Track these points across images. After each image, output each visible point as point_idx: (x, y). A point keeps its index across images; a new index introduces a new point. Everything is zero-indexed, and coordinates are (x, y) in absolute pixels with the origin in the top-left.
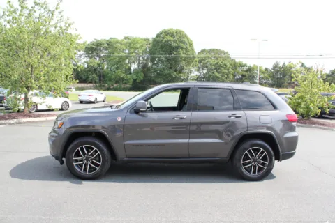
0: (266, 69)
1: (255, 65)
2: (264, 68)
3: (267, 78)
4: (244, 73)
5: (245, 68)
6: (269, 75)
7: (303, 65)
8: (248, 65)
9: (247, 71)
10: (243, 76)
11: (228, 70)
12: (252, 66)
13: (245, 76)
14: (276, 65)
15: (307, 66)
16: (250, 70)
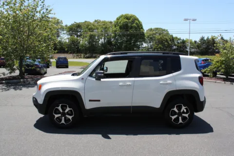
2: (193, 41)
8: (182, 39)
12: (185, 39)
14: (202, 39)
15: (225, 39)
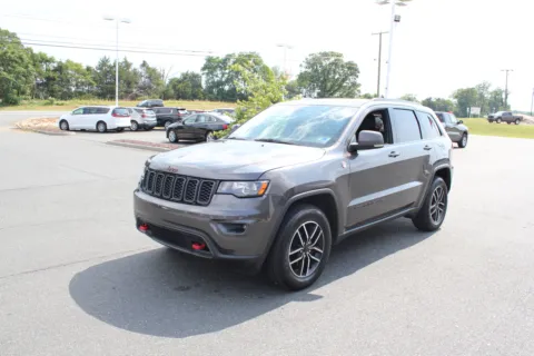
0: (88, 69)
1: (68, 61)
3: (90, 84)
4: (51, 74)
5: (52, 66)
6: (94, 79)
7: (144, 64)
9: (55, 70)
10: (49, 79)
11: (27, 67)
13: (54, 79)
16: (60, 69)
